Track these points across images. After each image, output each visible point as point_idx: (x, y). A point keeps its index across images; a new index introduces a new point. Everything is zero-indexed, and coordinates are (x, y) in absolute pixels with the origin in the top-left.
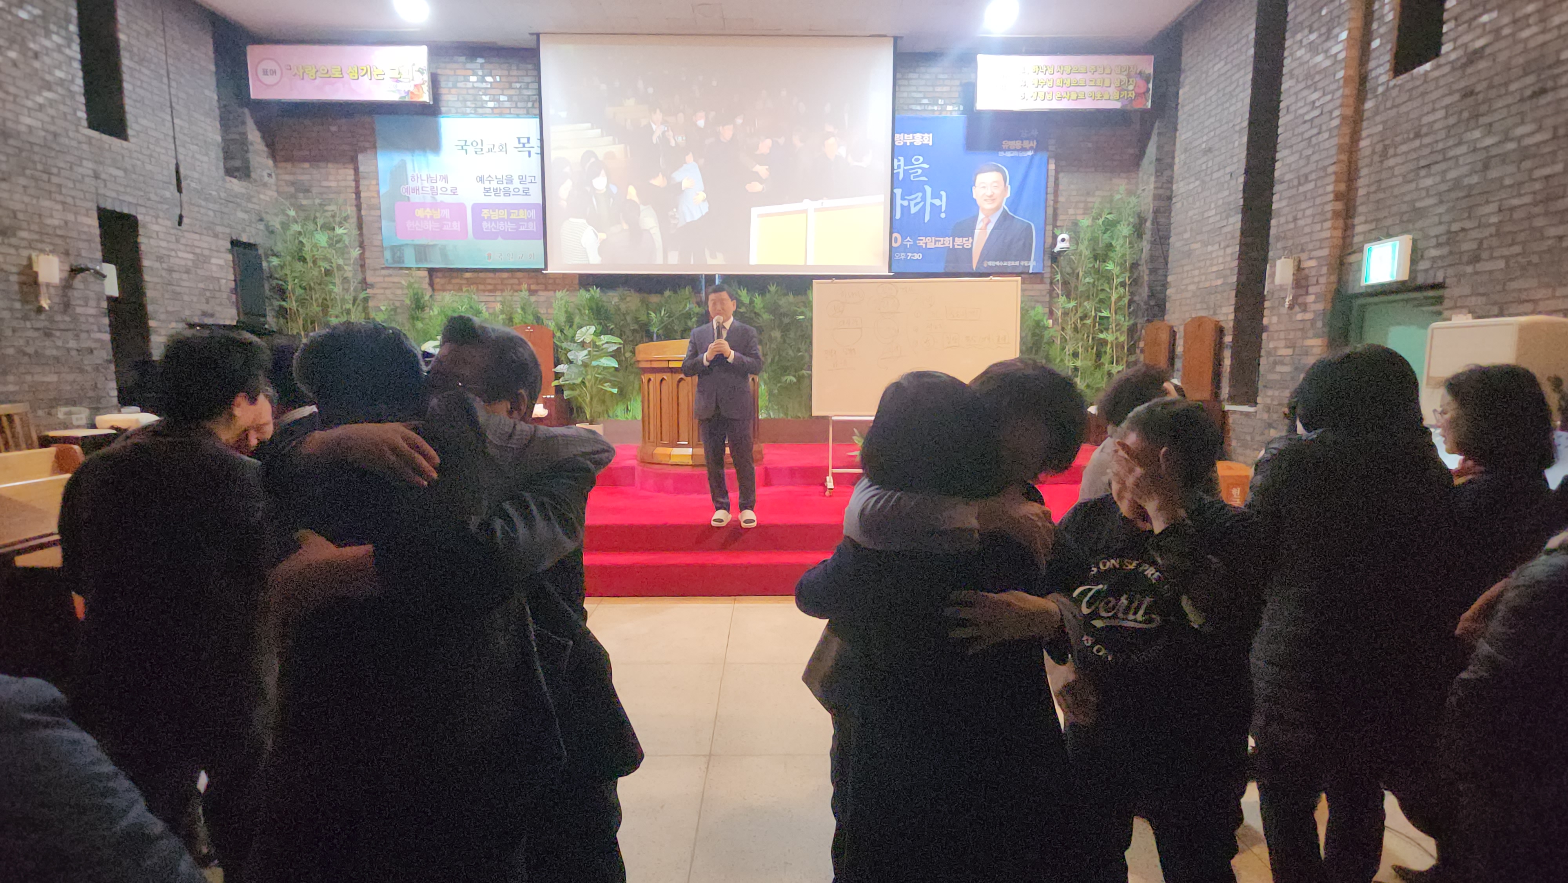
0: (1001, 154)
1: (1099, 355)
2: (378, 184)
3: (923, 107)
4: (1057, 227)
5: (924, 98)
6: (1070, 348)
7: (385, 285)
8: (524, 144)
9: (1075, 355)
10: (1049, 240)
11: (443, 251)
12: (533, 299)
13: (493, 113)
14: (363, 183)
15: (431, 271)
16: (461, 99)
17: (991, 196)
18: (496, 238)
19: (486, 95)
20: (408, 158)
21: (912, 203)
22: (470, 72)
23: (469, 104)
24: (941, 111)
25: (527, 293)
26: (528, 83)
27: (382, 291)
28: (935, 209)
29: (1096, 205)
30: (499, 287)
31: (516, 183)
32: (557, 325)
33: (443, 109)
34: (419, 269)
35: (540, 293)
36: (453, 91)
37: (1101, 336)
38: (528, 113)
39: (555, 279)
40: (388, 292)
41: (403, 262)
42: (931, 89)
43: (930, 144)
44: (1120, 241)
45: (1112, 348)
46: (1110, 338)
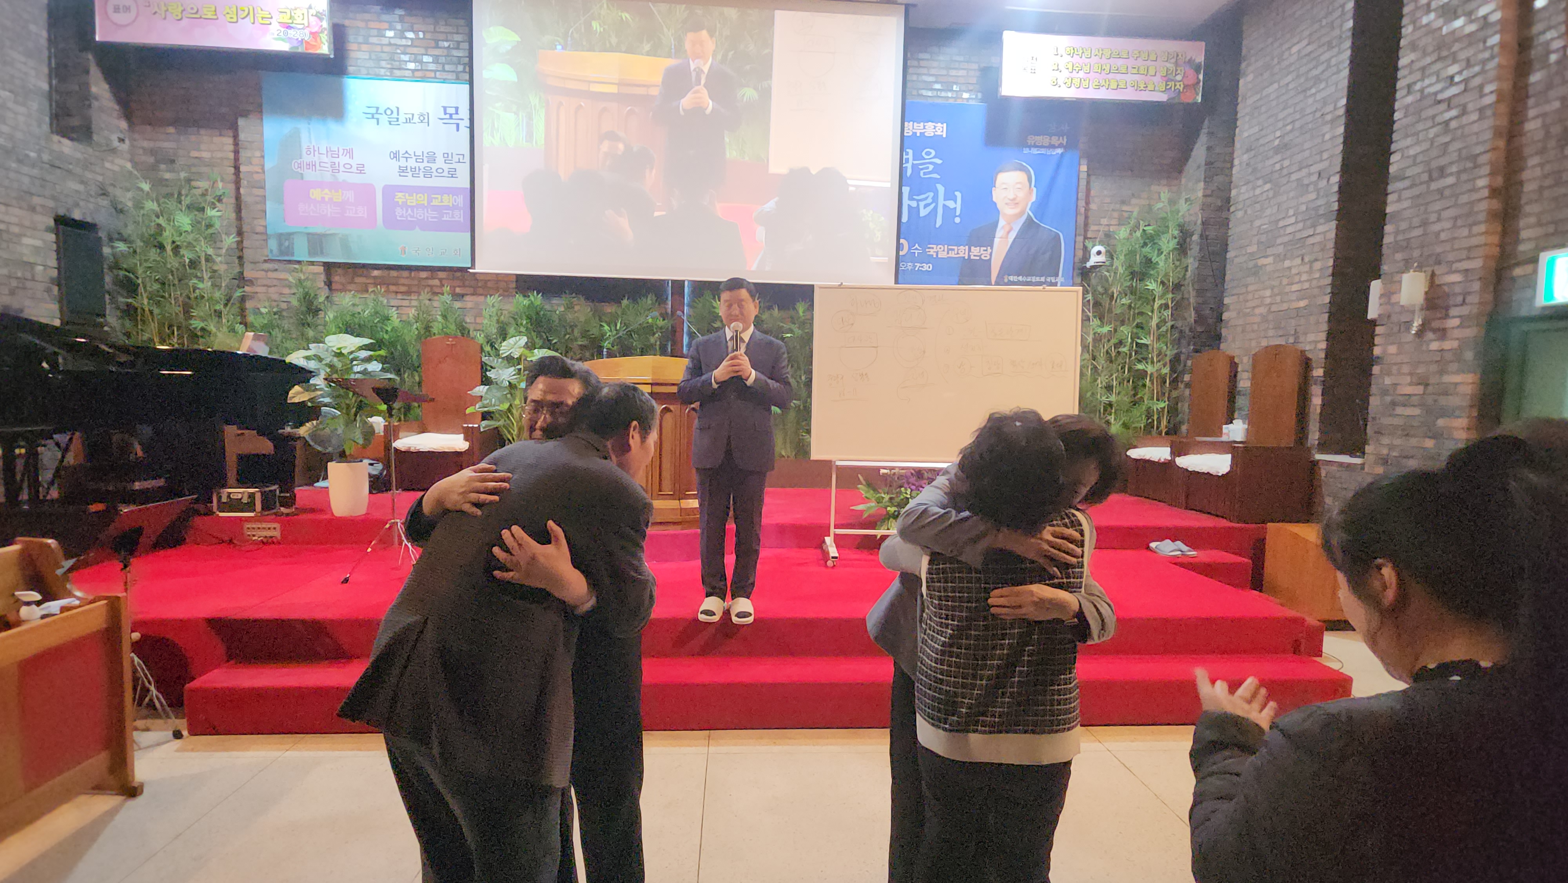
0: (1026, 151)
1: (1136, 389)
2: (263, 157)
3: (935, 93)
4: (1088, 238)
5: (936, 82)
6: (1101, 381)
7: (268, 282)
8: (451, 115)
9: (1109, 388)
10: (1080, 254)
11: (345, 244)
12: (457, 305)
13: (414, 76)
14: (243, 154)
15: (329, 267)
16: (373, 57)
17: (1014, 199)
18: (412, 229)
19: (405, 53)
20: (302, 126)
21: (922, 204)
22: (386, 25)
23: (383, 64)
24: (956, 98)
25: (450, 297)
26: (458, 42)
27: (263, 289)
28: (949, 213)
29: (1135, 215)
30: (415, 289)
31: (440, 162)
32: (486, 337)
33: (351, 69)
34: (312, 263)
35: (467, 298)
36: (364, 47)
37: (1140, 367)
38: (458, 78)
39: (486, 282)
40: (271, 290)
41: (293, 255)
42: (944, 72)
43: (944, 136)
44: (1163, 257)
45: (1152, 381)
46: (1150, 369)
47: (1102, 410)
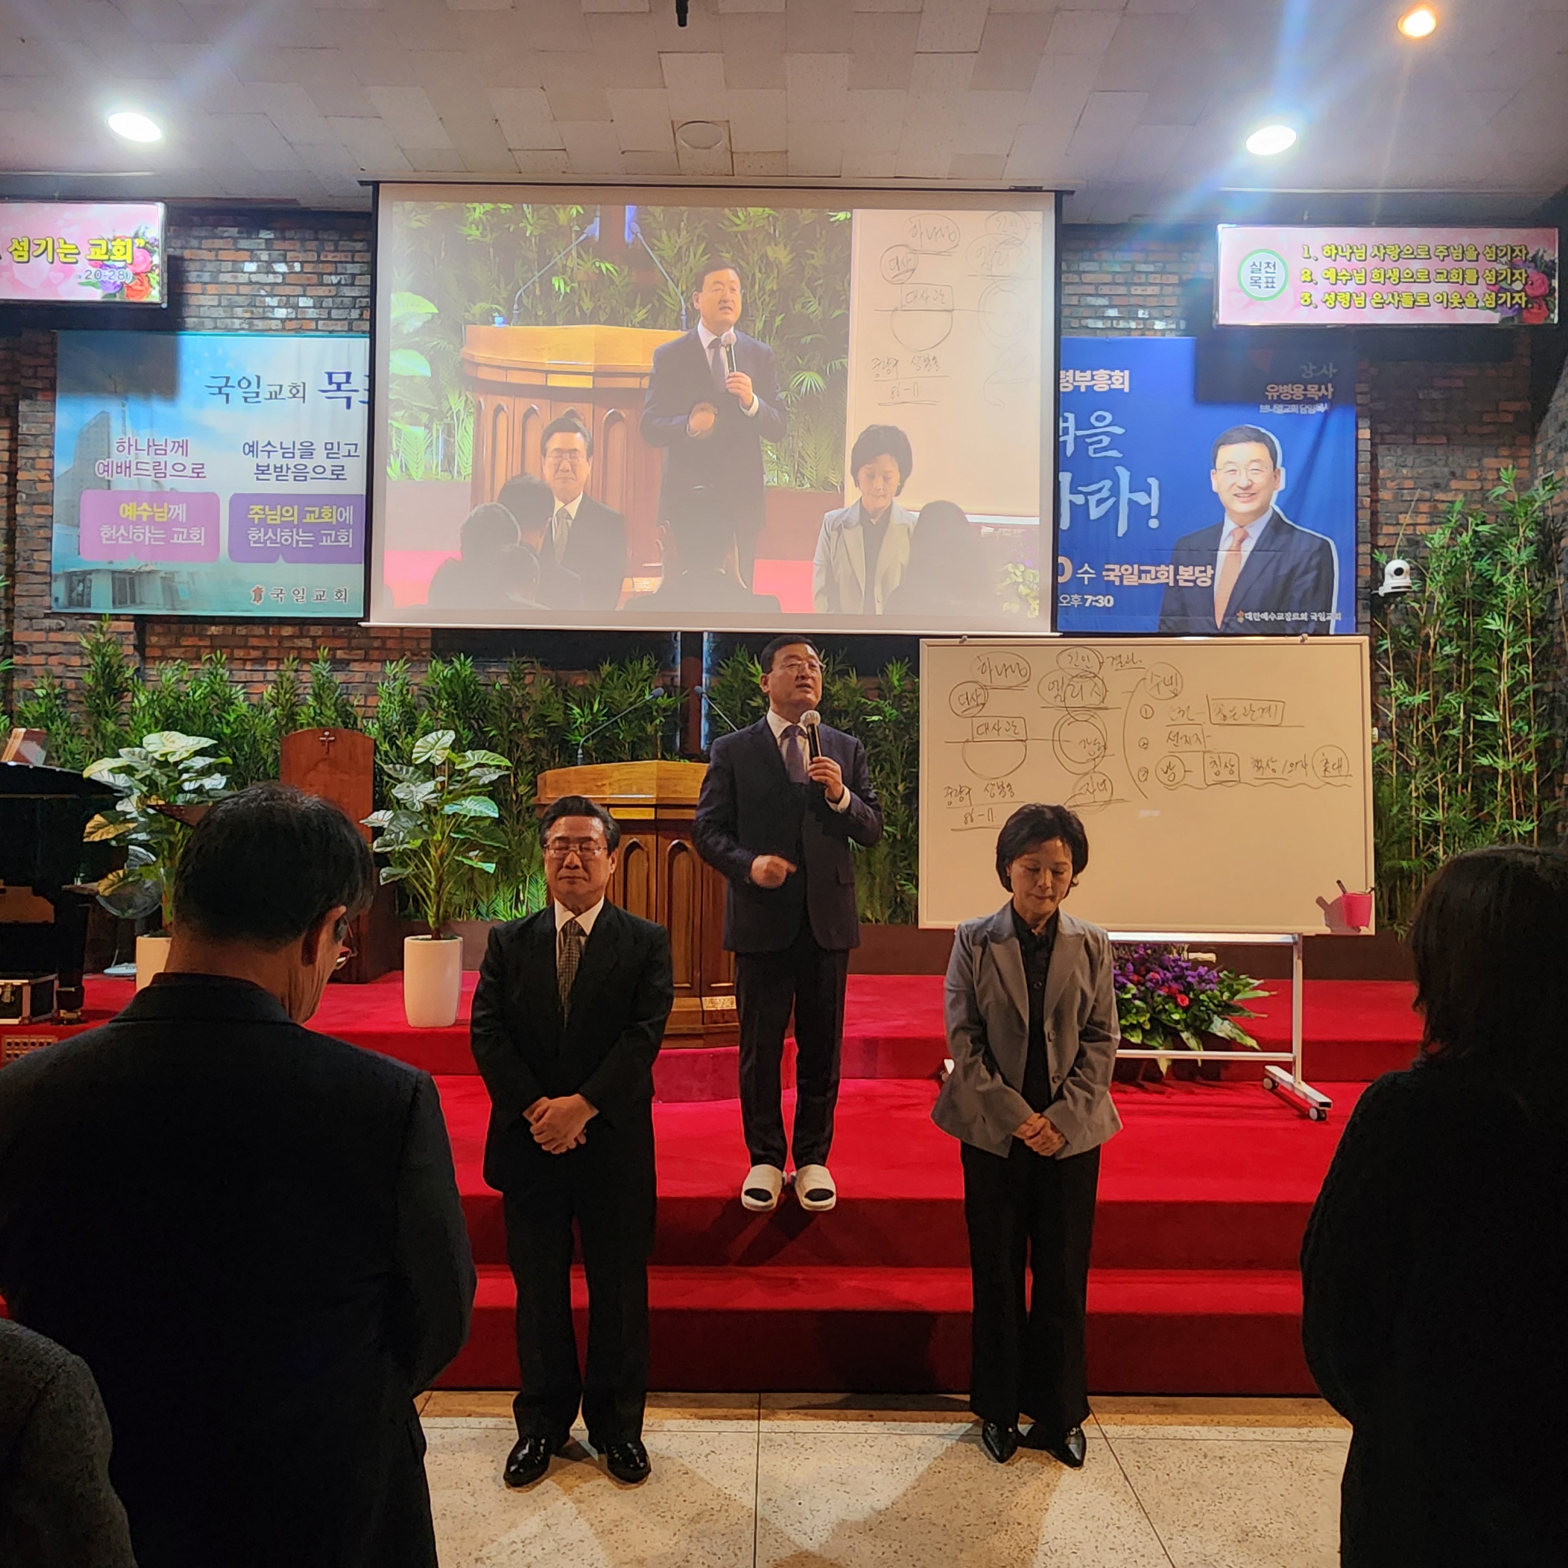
0: (1265, 409)
1: (1479, 800)
2: (52, 457)
3: (1108, 324)
4: (1378, 547)
5: (1111, 306)
6: (1417, 785)
7: (49, 648)
8: (339, 385)
9: (1431, 798)
10: (1366, 573)
11: (169, 585)
12: (338, 678)
13: (284, 329)
14: (22, 453)
15: (142, 622)
16: (224, 303)
17: (1248, 487)
18: (273, 560)
19: (272, 296)
20: (113, 408)
21: (1093, 500)
22: (245, 255)
23: (239, 312)
24: (1143, 331)
25: (328, 666)
26: (353, 276)
27: (41, 659)
28: (1138, 512)
29: (1458, 506)
30: (273, 654)
31: (320, 456)
32: (383, 727)
33: (190, 321)
34: (117, 617)
35: (355, 666)
36: (211, 289)
37: (1484, 761)
38: (350, 330)
39: (384, 640)
40: (53, 660)
41: (89, 605)
42: (1122, 290)
43: (1127, 390)
44: (1511, 576)
45: (1507, 786)
46: (1501, 765)
47: (1421, 838)
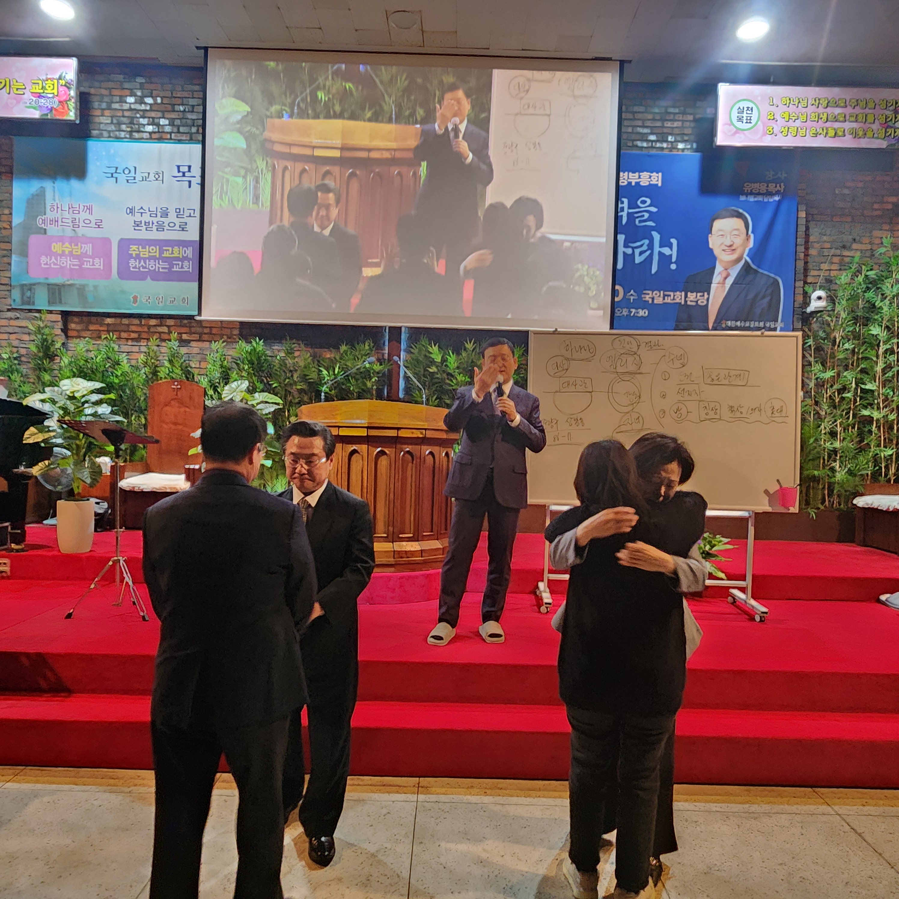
0: (743, 198)
1: (861, 435)
2: (11, 214)
3: (650, 144)
4: (807, 283)
5: (652, 133)
6: (825, 426)
7: (10, 330)
8: (184, 173)
9: (833, 434)
10: (800, 299)
11: (82, 293)
12: (183, 350)
13: (151, 138)
15: (65, 315)
16: (115, 121)
17: (731, 246)
18: (144, 279)
19: (144, 117)
20: (48, 185)
22: (127, 92)
23: (124, 127)
24: (671, 149)
25: (177, 344)
26: (193, 106)
27: (5, 336)
28: (664, 259)
29: (857, 259)
30: (144, 335)
31: (172, 216)
32: (210, 381)
33: (95, 132)
34: (51, 312)
35: (193, 344)
36: (107, 113)
37: (866, 412)
38: (191, 139)
39: (211, 328)
40: (13, 337)
41: (34, 304)
42: (659, 124)
43: (660, 185)
44: (887, 302)
45: (878, 428)
46: (876, 415)
47: (826, 458)
